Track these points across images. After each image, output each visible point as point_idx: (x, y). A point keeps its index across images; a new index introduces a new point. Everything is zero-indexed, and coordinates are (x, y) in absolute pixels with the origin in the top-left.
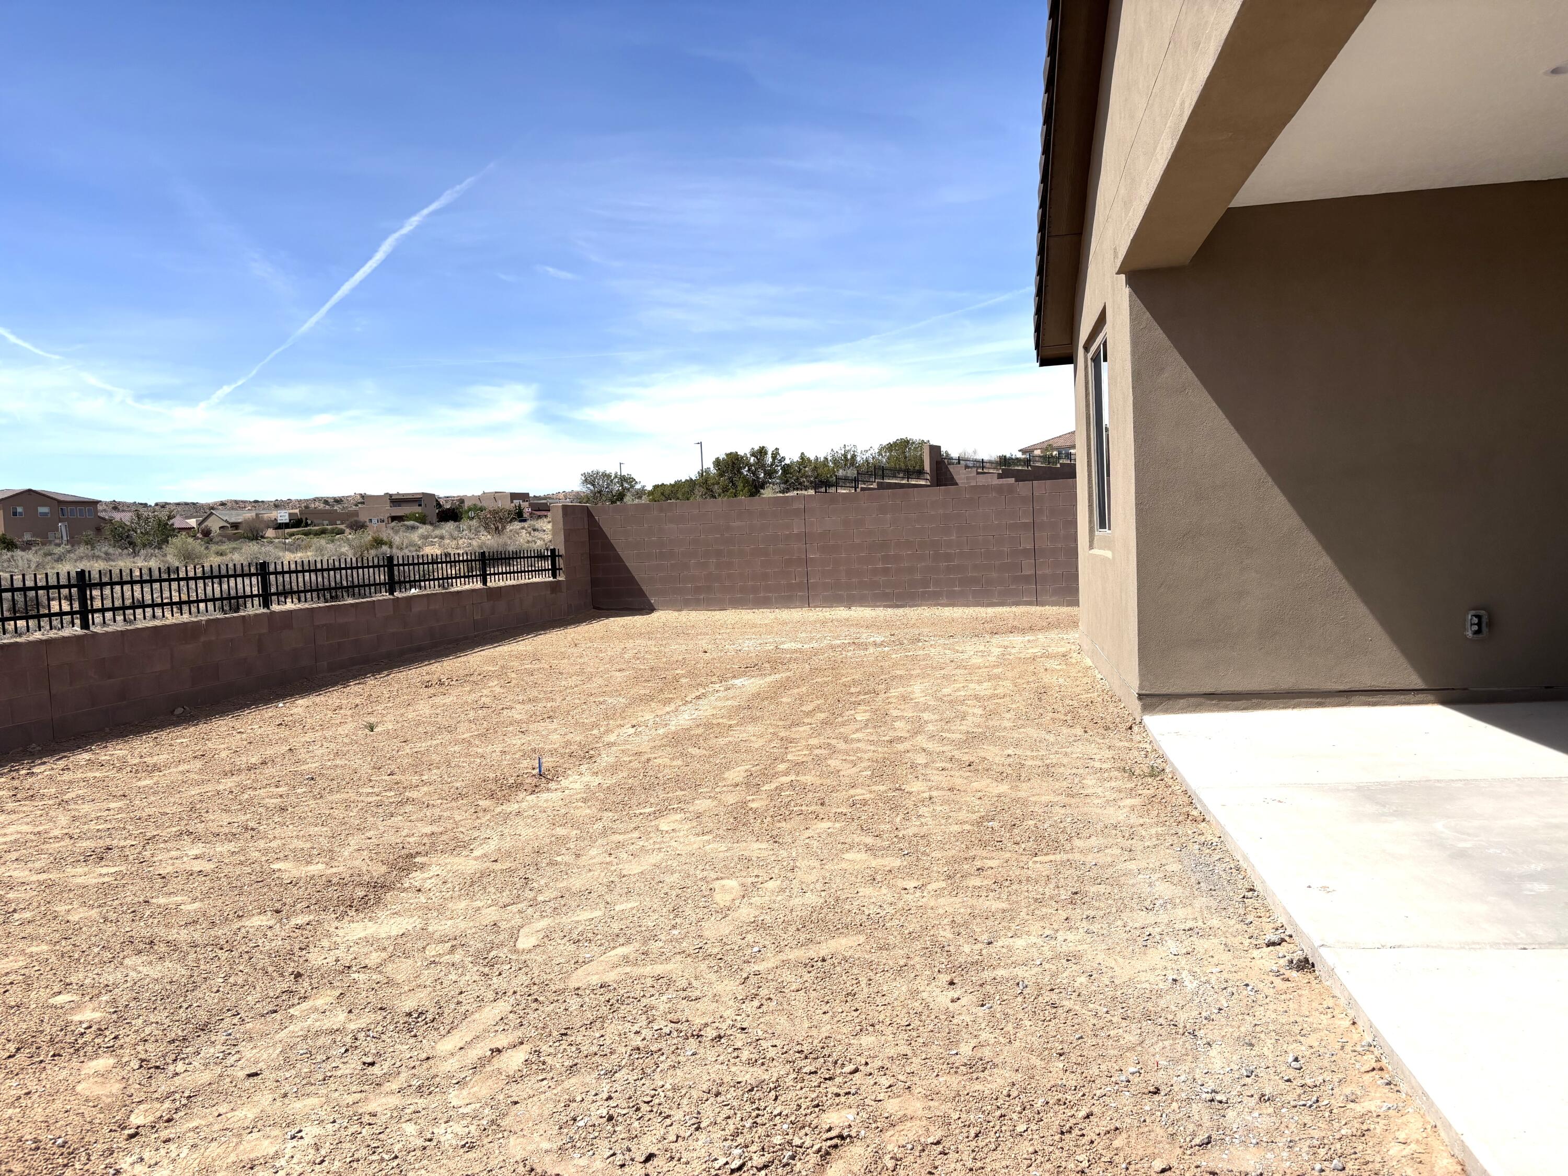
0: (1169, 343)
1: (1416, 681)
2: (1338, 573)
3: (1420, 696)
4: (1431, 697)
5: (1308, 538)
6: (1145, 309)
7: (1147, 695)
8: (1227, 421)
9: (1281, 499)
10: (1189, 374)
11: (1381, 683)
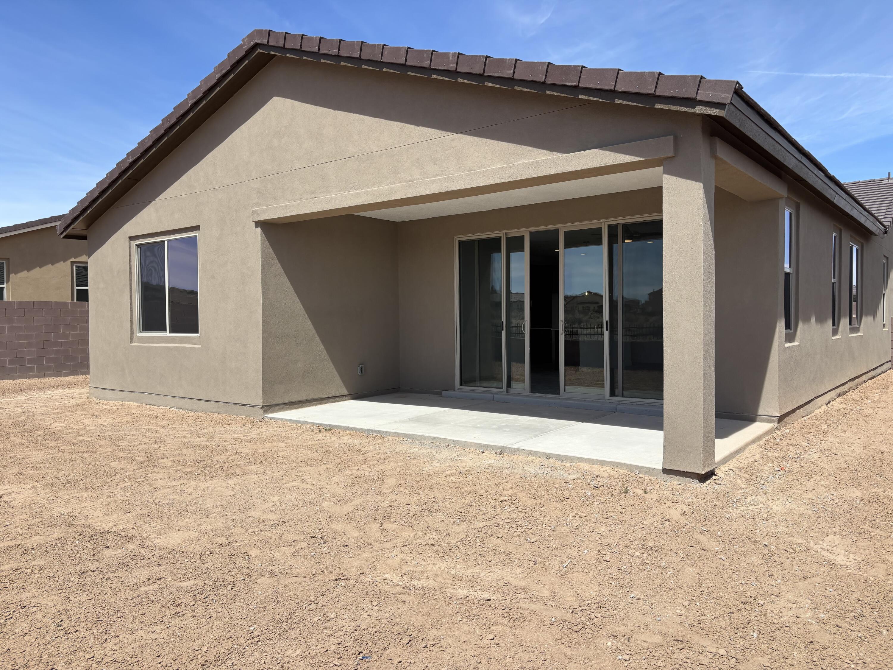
0: (274, 256)
1: (346, 392)
2: (326, 352)
3: (347, 398)
4: (349, 398)
5: (317, 339)
6: (266, 240)
7: (265, 406)
8: (293, 290)
9: (310, 323)
10: (281, 269)
11: (337, 394)
